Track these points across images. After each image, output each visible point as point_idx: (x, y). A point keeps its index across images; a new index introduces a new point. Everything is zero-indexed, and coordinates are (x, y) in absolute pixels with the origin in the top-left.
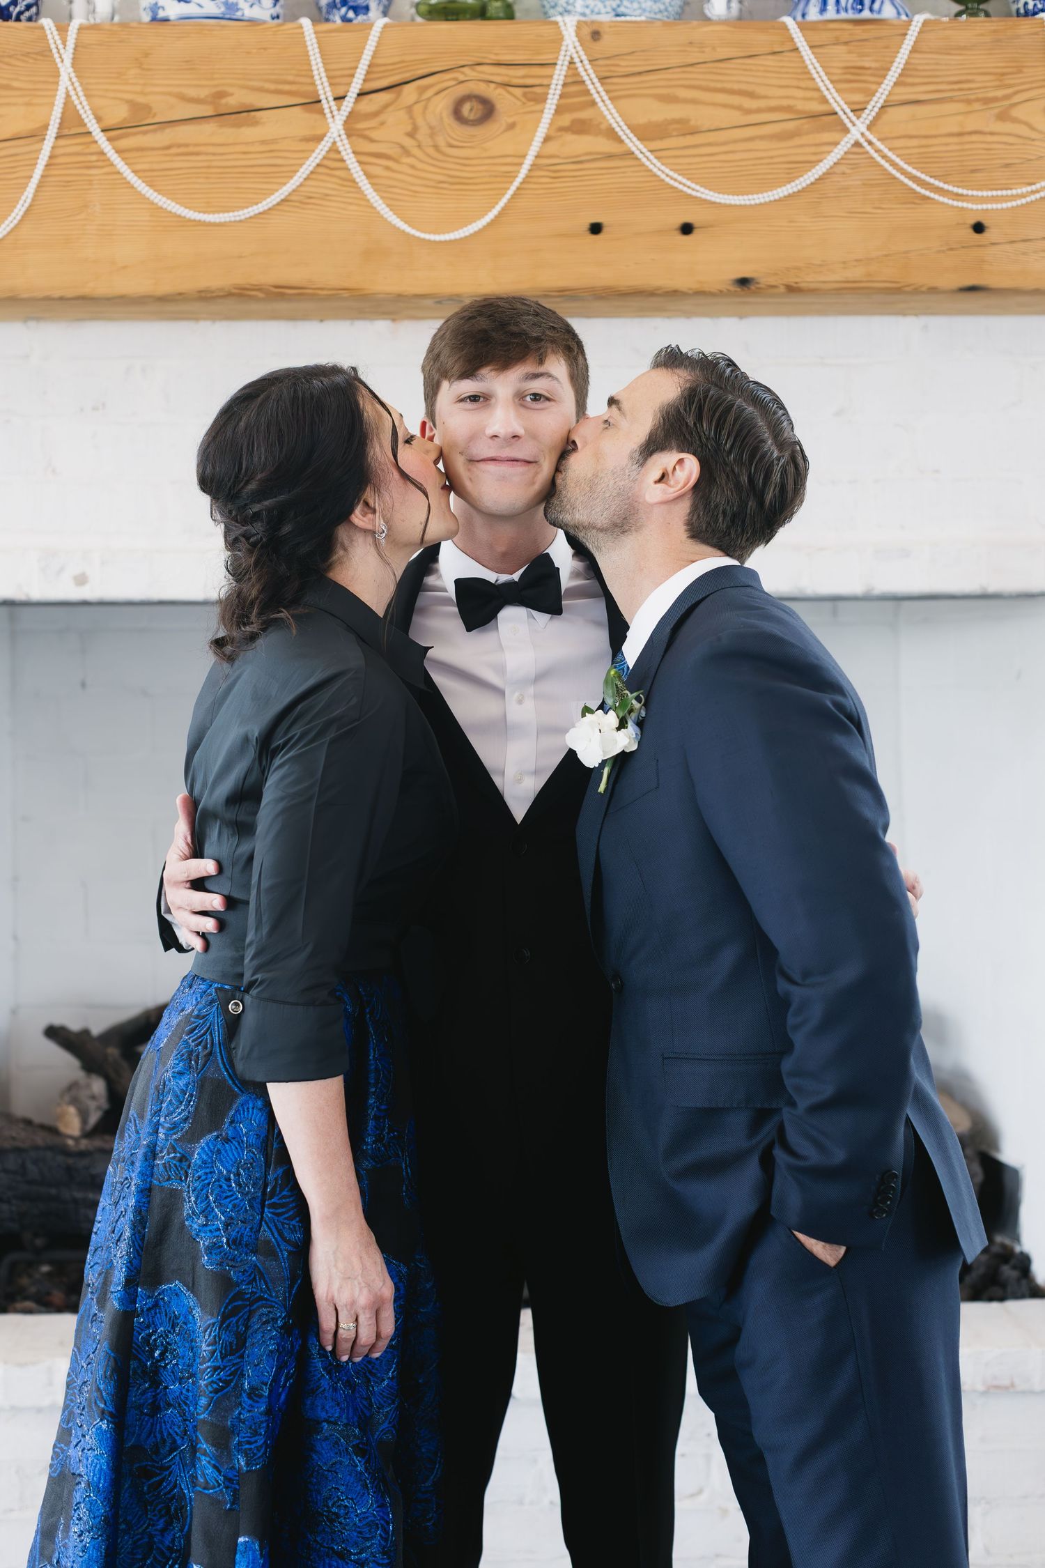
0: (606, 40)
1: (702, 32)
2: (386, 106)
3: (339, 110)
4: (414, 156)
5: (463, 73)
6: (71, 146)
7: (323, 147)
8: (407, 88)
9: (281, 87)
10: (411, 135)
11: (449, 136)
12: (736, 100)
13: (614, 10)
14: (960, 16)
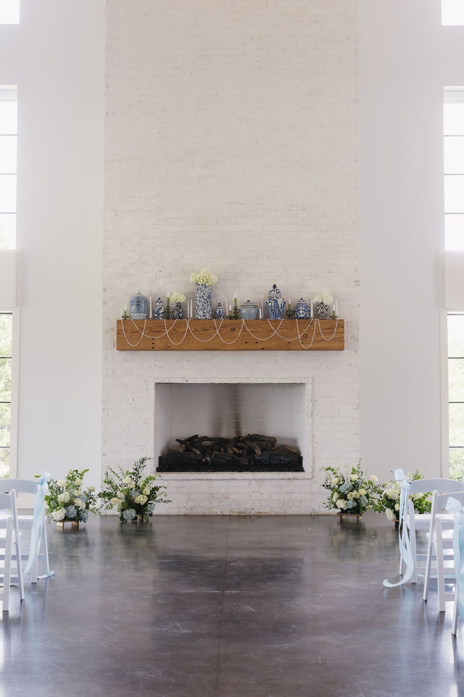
0: (248, 322)
1: (258, 321)
2: (223, 329)
3: (218, 329)
4: (226, 334)
5: (232, 325)
6: (188, 333)
7: (216, 333)
8: (226, 327)
9: (212, 327)
11: (230, 332)
12: (262, 328)
14: (288, 319)
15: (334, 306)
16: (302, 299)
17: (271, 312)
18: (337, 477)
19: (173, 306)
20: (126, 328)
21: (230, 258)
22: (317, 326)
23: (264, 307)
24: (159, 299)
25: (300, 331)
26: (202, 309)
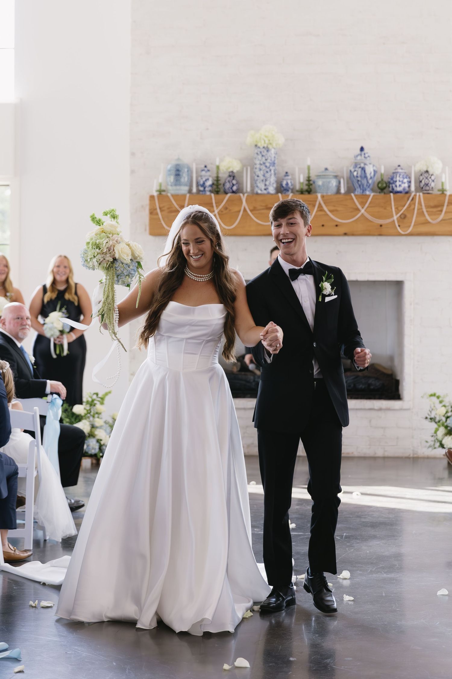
0: (325, 197)
6: (245, 213)
12: (344, 206)
14: (380, 193)
15: (444, 176)
16: (399, 166)
17: (357, 184)
18: (445, 406)
19: (224, 176)
20: (161, 206)
22: (420, 203)
23: (347, 178)
24: (206, 167)
25: (396, 210)
26: (263, 181)
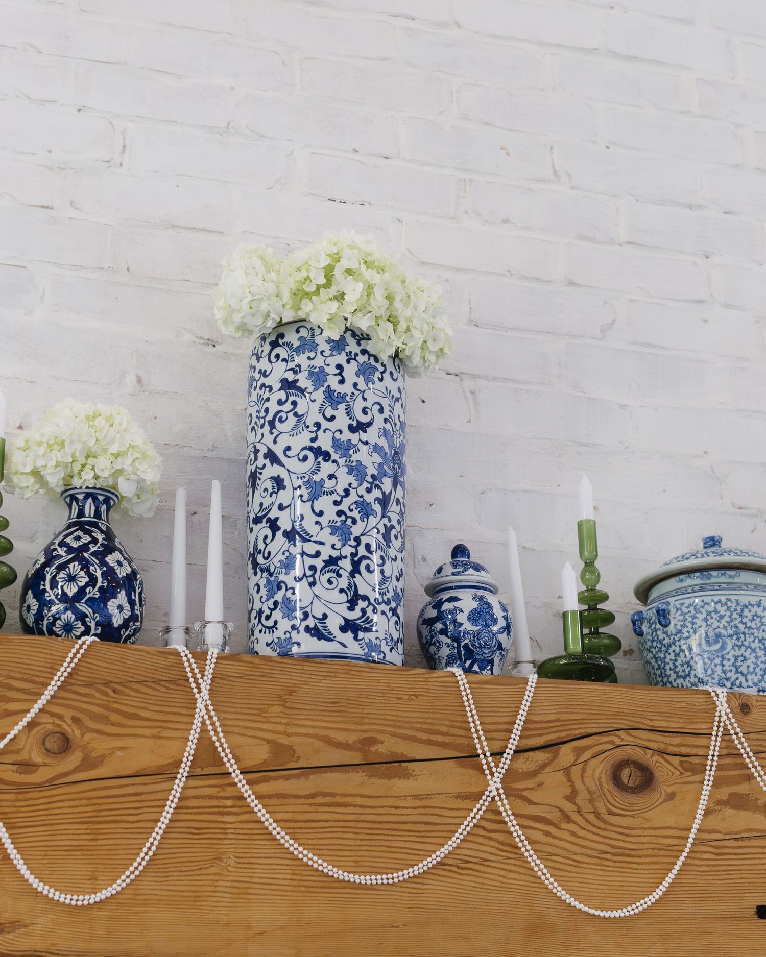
0: (755, 713)
2: (544, 766)
3: (497, 766)
4: (575, 823)
5: (619, 737)
6: (206, 787)
7: (482, 805)
8: (565, 749)
9: (433, 737)
10: (571, 798)
11: (608, 802)
13: (756, 685)
21: (506, 221)
